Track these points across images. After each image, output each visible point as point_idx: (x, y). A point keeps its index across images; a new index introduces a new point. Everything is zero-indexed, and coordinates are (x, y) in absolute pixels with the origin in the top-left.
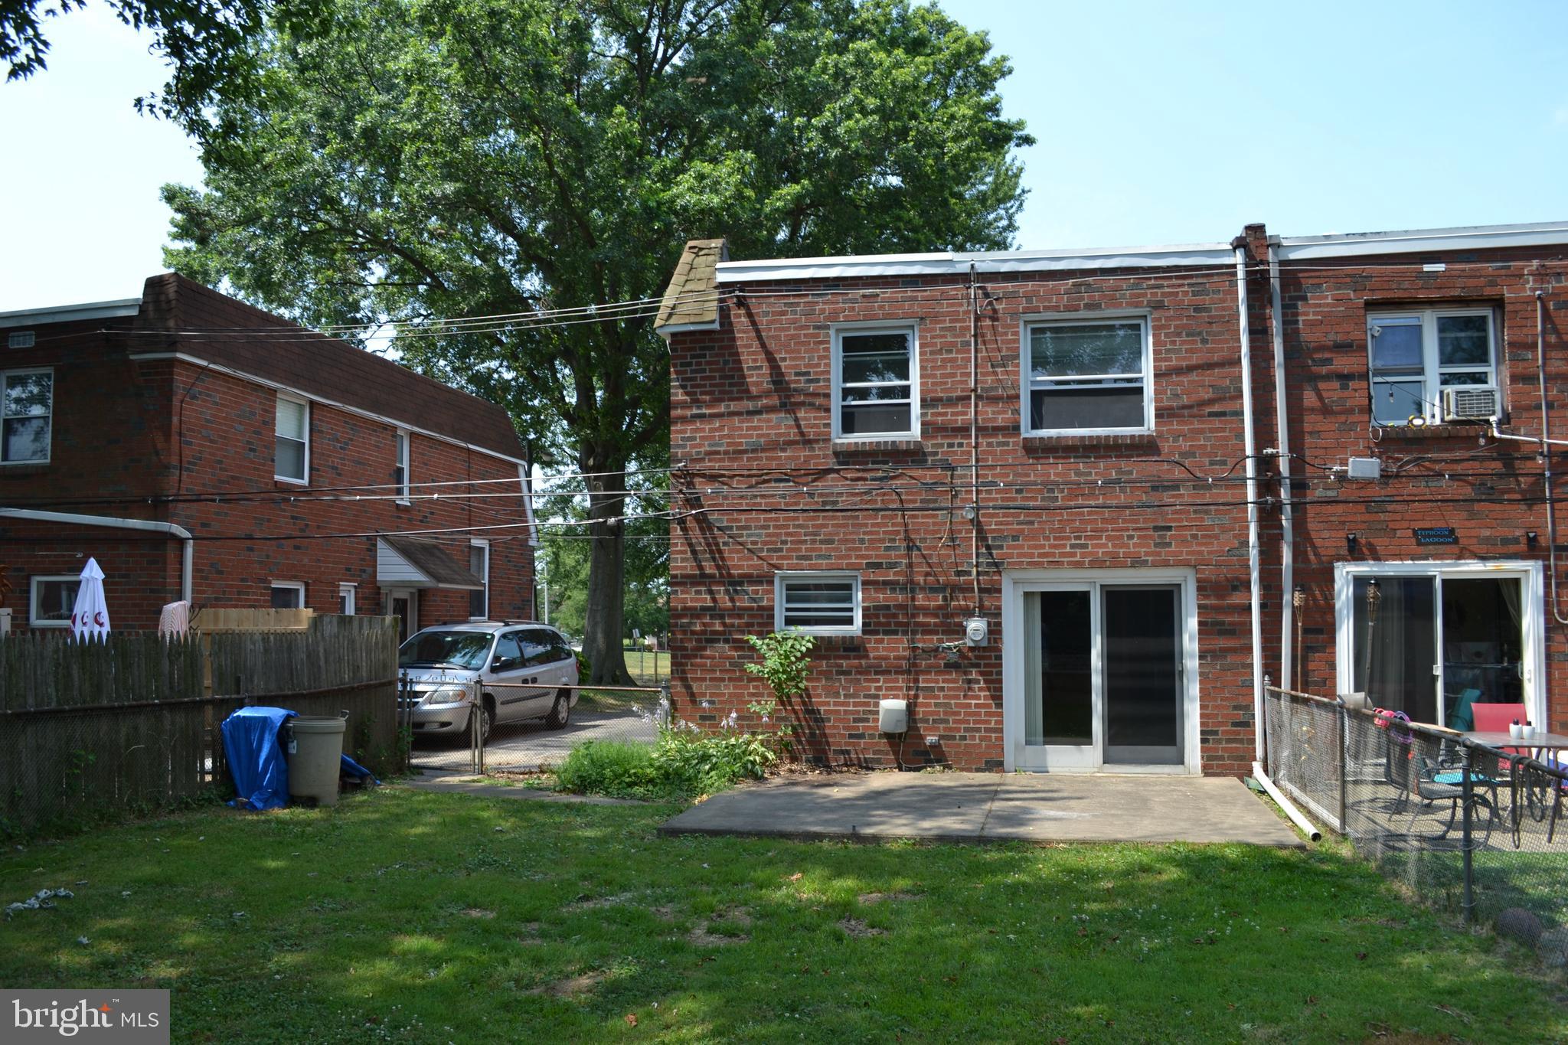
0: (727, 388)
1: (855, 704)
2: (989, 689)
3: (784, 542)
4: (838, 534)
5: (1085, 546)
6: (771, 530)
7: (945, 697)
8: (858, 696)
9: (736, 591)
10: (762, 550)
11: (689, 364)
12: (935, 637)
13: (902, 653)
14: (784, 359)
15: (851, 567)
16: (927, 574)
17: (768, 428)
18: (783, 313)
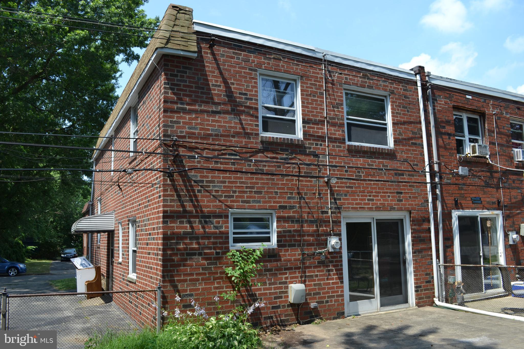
0: (200, 95)
1: (275, 288)
2: (337, 274)
3: (235, 192)
4: (263, 188)
5: (372, 200)
6: (227, 184)
7: (319, 280)
8: (276, 284)
9: (206, 222)
10: (221, 196)
11: (176, 76)
12: (313, 247)
13: (298, 257)
14: (233, 84)
15: (271, 208)
16: (309, 213)
17: (225, 122)
18: (233, 58)
